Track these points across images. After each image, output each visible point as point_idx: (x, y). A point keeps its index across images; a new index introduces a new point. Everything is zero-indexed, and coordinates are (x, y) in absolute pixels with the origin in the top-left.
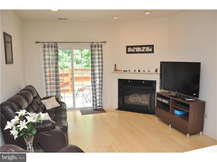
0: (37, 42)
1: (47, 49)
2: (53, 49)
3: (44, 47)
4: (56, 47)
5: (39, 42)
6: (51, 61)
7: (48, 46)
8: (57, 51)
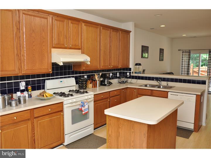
0: (179, 50)
1: (184, 54)
2: (188, 54)
3: (183, 52)
4: (190, 52)
5: (180, 50)
6: (186, 61)
7: (185, 52)
8: (190, 55)
